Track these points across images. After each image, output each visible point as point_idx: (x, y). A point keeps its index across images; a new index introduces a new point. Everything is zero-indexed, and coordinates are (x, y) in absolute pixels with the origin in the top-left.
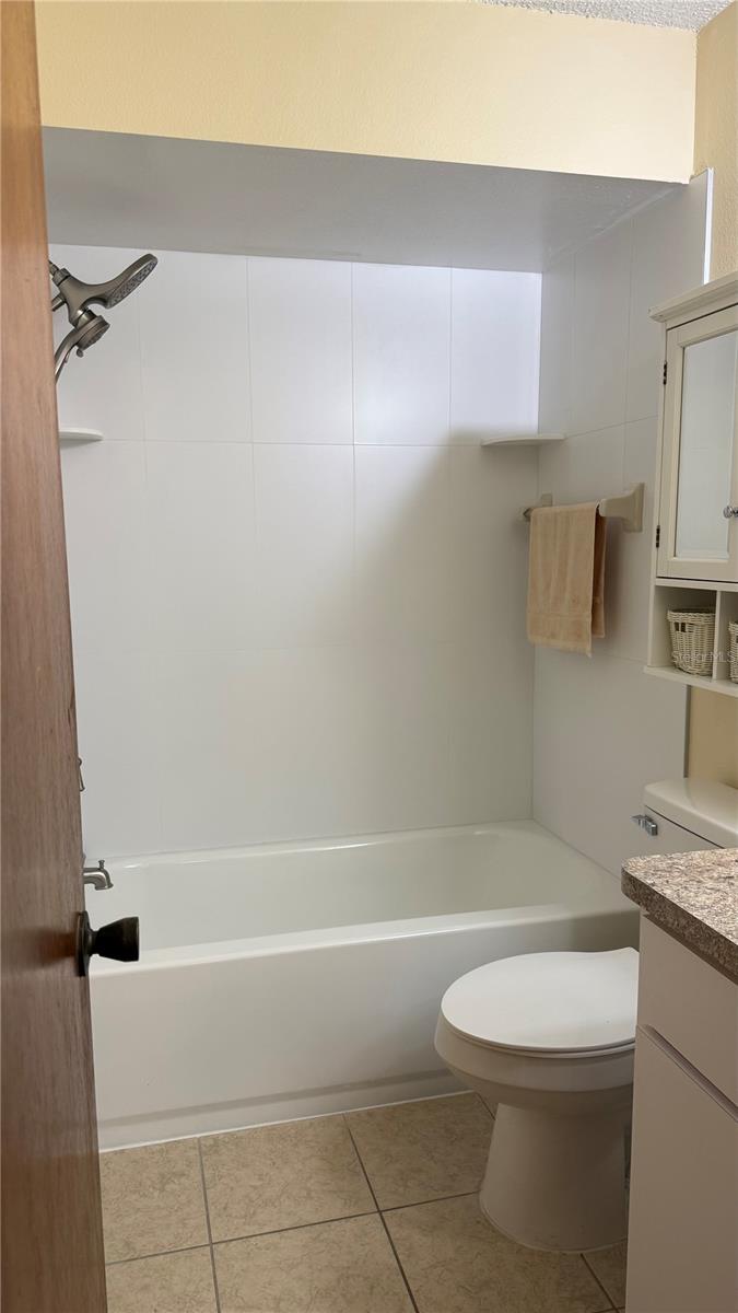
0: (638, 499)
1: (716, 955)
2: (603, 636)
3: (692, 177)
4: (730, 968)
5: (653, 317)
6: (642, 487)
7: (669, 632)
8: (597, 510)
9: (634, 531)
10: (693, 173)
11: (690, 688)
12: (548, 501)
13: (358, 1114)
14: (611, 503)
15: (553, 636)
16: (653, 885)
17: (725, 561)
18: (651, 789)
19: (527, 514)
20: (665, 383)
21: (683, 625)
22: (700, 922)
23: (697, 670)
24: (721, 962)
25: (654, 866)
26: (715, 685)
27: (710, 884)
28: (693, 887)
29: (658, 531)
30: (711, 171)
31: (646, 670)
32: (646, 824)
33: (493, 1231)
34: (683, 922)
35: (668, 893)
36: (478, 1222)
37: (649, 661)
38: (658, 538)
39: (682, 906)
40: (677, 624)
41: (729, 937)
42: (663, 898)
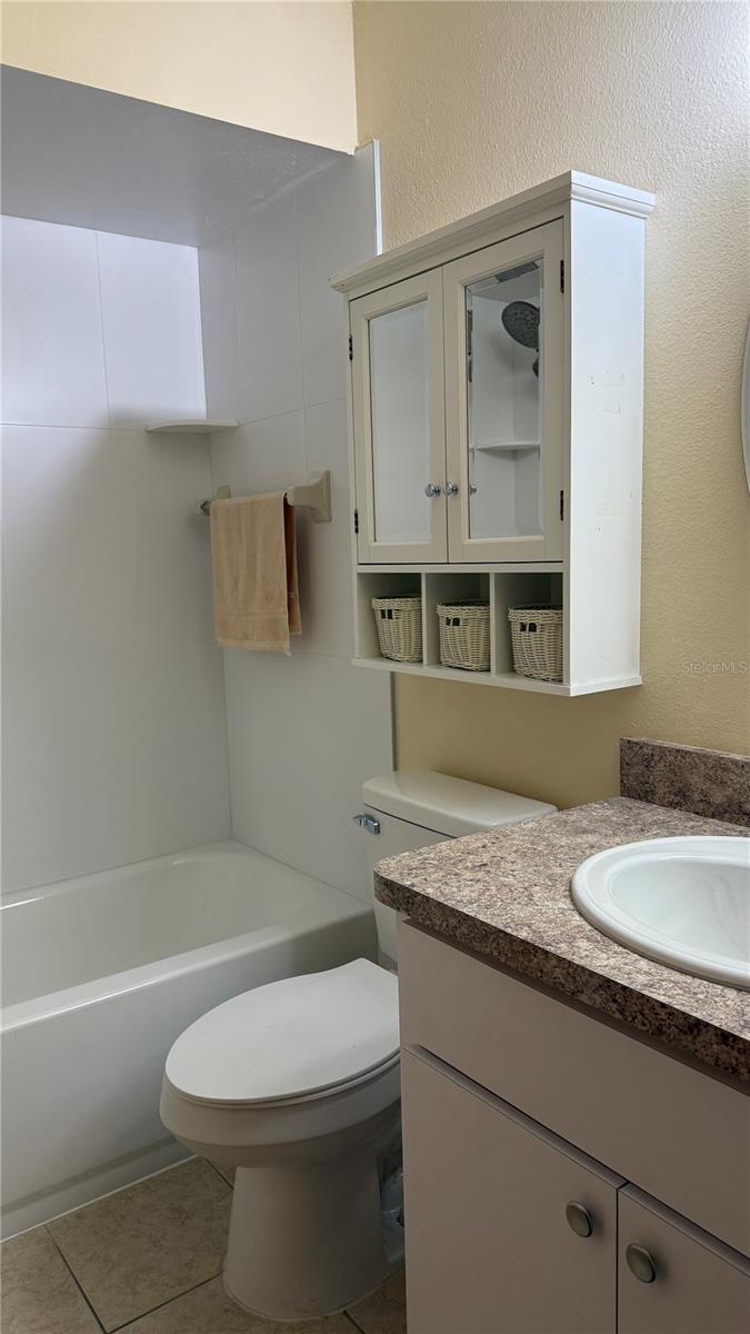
0: (324, 486)
1: (496, 953)
2: (300, 633)
3: (357, 149)
4: (512, 965)
5: (334, 287)
6: (328, 475)
7: (374, 619)
8: (285, 500)
9: (324, 521)
10: (357, 144)
11: (393, 674)
12: (226, 492)
13: (64, 1220)
14: (299, 491)
15: (246, 637)
16: (413, 885)
17: (430, 543)
18: (370, 785)
19: (205, 507)
20: (351, 358)
21: (390, 611)
22: (473, 919)
23: (407, 658)
24: (503, 959)
25: (407, 866)
26: (427, 670)
27: (468, 875)
28: (453, 881)
29: (356, 516)
30: (377, 143)
31: (355, 662)
32: (366, 823)
33: (244, 1315)
34: (453, 921)
35: (430, 891)
36: (226, 1310)
37: (357, 651)
38: (356, 523)
39: (450, 903)
40: (383, 612)
41: (509, 931)
42: (427, 899)
